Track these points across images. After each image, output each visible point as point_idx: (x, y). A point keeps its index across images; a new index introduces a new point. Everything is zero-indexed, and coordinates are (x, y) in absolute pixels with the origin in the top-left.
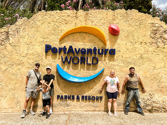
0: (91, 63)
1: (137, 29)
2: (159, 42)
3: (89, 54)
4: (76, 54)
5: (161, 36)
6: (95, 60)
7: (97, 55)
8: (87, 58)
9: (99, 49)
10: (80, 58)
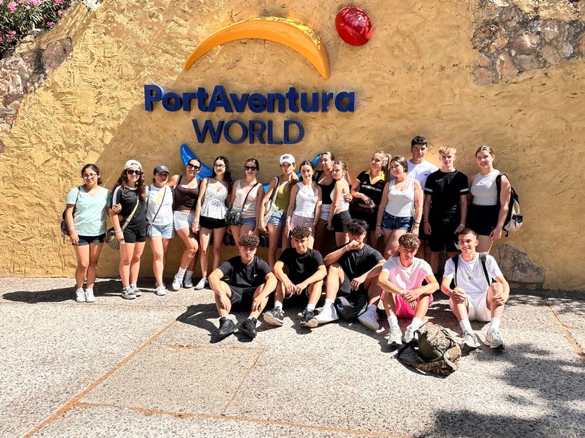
1: (428, 19)
2: (502, 62)
5: (511, 40)
6: (294, 131)
7: (301, 113)
8: (270, 123)
9: (304, 95)
10: (247, 125)
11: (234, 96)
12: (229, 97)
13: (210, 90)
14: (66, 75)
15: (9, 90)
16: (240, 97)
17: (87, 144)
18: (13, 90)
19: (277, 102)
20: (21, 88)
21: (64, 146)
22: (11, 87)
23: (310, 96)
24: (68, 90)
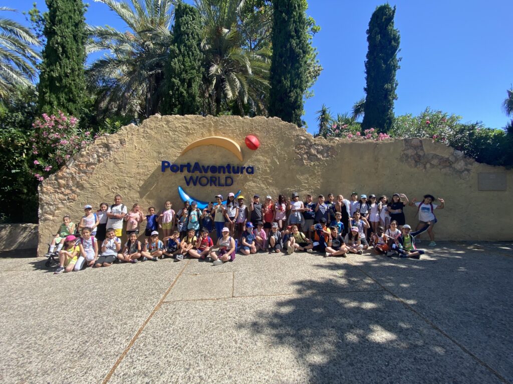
5: (308, 151)
6: (229, 181)
7: (232, 174)
8: (219, 178)
9: (234, 167)
10: (209, 178)
11: (203, 167)
12: (201, 167)
13: (193, 164)
14: (121, 155)
15: (89, 160)
16: (206, 167)
17: (130, 186)
18: (91, 160)
19: (222, 169)
20: (96, 160)
21: (118, 187)
22: (91, 159)
23: (236, 168)
24: (122, 162)
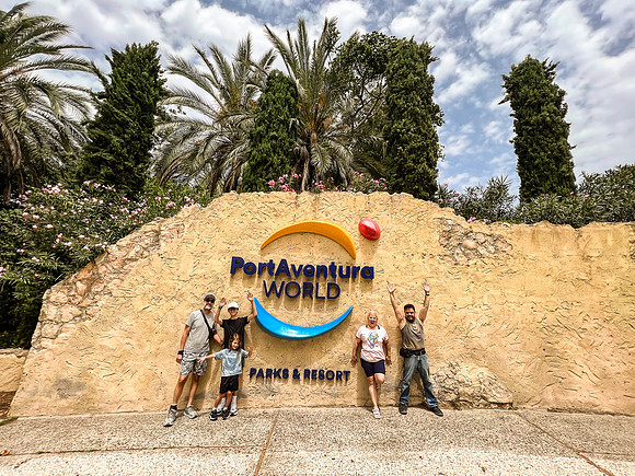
0: (325, 295)
1: (412, 228)
2: (458, 254)
3: (322, 277)
4: (293, 276)
5: (461, 242)
6: (334, 292)
7: (338, 280)
8: (317, 285)
9: (341, 267)
10: (301, 285)
13: (277, 263)
14: (175, 247)
16: (297, 268)
19: (322, 271)
20: (139, 254)
23: (344, 269)
24: (175, 257)
